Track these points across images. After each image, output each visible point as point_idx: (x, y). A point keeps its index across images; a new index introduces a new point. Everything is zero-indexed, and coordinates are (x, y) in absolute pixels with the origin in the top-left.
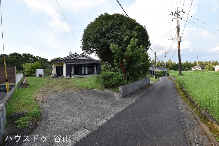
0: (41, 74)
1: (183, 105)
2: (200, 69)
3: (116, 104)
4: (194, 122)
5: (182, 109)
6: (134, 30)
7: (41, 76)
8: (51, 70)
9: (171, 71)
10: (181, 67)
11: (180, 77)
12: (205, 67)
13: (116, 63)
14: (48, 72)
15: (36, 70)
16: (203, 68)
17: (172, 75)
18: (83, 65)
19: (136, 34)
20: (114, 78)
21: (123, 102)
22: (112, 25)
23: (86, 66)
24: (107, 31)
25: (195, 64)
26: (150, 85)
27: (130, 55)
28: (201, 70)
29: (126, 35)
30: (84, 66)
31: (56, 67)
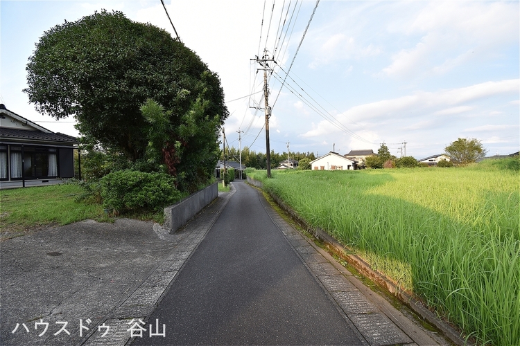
1: (287, 228)
2: (291, 165)
3: (165, 250)
4: (309, 249)
5: (288, 233)
6: (200, 79)
9: (250, 168)
10: (269, 161)
11: (269, 180)
12: (300, 162)
13: (153, 149)
16: (295, 165)
17: (252, 178)
19: (206, 89)
20: (150, 187)
21: (178, 242)
22: (141, 50)
23: (12, 152)
24: (130, 63)
25: (284, 157)
26: (217, 200)
27: (193, 133)
28: (292, 167)
29: (182, 86)
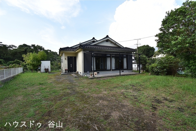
0: (47, 67)
7: (46, 70)
8: (61, 63)
14: (57, 65)
15: (41, 63)
18: (109, 55)
23: (113, 57)
30: (110, 57)
31: (67, 58)
